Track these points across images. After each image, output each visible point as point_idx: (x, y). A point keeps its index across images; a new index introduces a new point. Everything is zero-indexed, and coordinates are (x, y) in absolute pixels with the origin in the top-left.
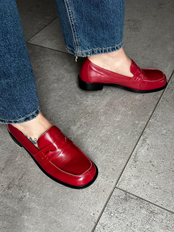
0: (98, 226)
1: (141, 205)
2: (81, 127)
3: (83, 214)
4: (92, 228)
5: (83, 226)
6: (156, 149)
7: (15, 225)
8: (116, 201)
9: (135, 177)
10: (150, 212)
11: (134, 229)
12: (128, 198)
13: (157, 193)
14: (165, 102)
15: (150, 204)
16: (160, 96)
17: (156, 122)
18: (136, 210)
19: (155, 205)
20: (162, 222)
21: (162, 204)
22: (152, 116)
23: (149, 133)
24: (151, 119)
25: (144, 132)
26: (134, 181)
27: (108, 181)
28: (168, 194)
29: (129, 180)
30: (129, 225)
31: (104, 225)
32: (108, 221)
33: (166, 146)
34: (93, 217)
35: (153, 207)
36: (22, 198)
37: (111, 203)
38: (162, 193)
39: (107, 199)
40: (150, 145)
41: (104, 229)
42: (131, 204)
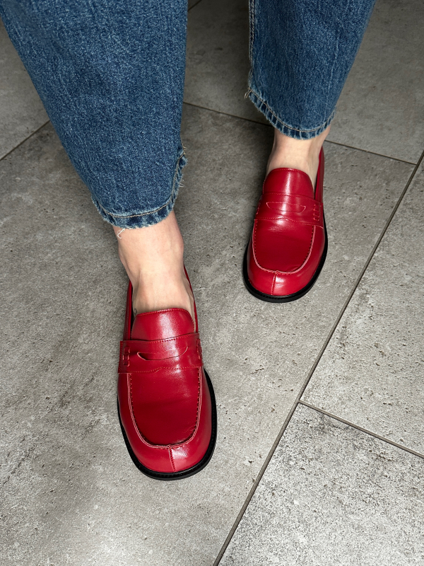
0: (261, 488)
1: (355, 443)
2: (223, 269)
3: (227, 462)
4: (248, 492)
5: (227, 489)
6: (388, 318)
7: (76, 485)
8: (300, 433)
9: (342, 380)
10: (375, 457)
11: (339, 495)
12: (326, 427)
13: (391, 414)
14: (408, 213)
15: (376, 440)
16: (397, 200)
17: (388, 256)
18: (344, 452)
19: (386, 441)
20: (402, 479)
21: (402, 440)
22: (381, 243)
23: (373, 283)
24: (379, 251)
25: (362, 279)
26: (340, 389)
27: (281, 389)
28: (416, 418)
29: (330, 385)
30: (329, 485)
31: (274, 486)
32: (283, 478)
33: (411, 311)
34: (249, 470)
35: (382, 448)
36: (92, 427)
37: (288, 437)
38: (402, 414)
39: (280, 428)
40: (376, 308)
41: (273, 494)
42: (334, 441)
